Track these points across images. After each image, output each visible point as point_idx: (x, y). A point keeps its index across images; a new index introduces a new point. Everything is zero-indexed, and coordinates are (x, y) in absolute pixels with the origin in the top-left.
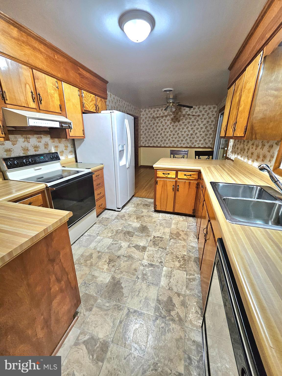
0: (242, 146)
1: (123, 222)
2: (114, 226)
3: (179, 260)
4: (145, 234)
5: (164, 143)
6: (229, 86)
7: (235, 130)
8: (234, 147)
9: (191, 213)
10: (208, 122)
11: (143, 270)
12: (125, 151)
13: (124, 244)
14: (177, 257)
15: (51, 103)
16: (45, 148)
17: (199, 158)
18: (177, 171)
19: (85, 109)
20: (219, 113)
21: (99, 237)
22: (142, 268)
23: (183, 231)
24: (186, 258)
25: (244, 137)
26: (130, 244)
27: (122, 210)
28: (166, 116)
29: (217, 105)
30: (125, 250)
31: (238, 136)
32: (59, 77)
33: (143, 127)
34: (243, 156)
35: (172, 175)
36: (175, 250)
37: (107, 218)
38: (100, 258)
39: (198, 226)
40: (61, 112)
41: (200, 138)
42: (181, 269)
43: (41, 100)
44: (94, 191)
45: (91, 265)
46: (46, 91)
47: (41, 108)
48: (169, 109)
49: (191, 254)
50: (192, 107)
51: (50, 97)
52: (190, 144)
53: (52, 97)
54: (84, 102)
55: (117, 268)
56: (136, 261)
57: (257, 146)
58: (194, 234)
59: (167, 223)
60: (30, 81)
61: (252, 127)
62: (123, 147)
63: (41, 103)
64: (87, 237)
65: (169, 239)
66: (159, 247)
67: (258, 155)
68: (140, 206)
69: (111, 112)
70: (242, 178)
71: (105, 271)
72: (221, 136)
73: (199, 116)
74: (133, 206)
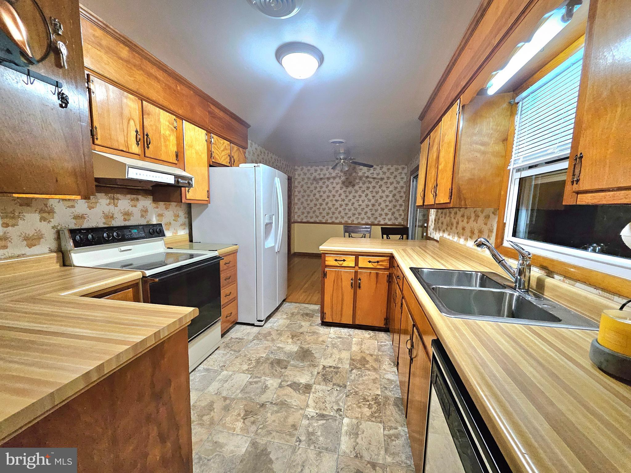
0: (448, 218)
1: (269, 344)
2: (252, 352)
3: (369, 405)
4: (309, 363)
5: (331, 218)
6: (422, 139)
7: (436, 195)
8: (437, 222)
9: (382, 324)
10: (396, 188)
11: (309, 425)
12: (274, 225)
13: (272, 383)
14: (364, 399)
15: (163, 148)
16: (142, 216)
17: (387, 238)
18: (357, 255)
19: (213, 160)
20: (411, 175)
21: (225, 373)
22: (305, 422)
23: (371, 355)
24: (380, 400)
25: (450, 203)
26: (282, 381)
27: (266, 324)
28: (334, 178)
29: (407, 165)
30: (274, 392)
31: (442, 202)
32: (181, 114)
33: (299, 192)
34: (451, 234)
35: (350, 262)
36: (361, 387)
37: (240, 339)
38: (229, 410)
39: (396, 347)
40: (176, 162)
41: (386, 211)
42: (373, 419)
43: (150, 143)
44: (220, 289)
45: (212, 423)
46: (158, 131)
47: (147, 155)
48: (339, 168)
49: (389, 393)
50: (372, 166)
51: (162, 140)
52: (372, 220)
53: (166, 139)
54: (213, 150)
55: (261, 426)
56: (294, 410)
57: (469, 218)
58: (390, 359)
59: (343, 343)
60: (136, 115)
61: (460, 191)
62: (271, 218)
63: (148, 147)
64: (203, 374)
65: (350, 369)
66: (334, 385)
67: (471, 231)
68: (296, 317)
69: (255, 166)
70: (454, 263)
71: (239, 433)
72: (417, 204)
73: (382, 179)
74: (285, 317)
